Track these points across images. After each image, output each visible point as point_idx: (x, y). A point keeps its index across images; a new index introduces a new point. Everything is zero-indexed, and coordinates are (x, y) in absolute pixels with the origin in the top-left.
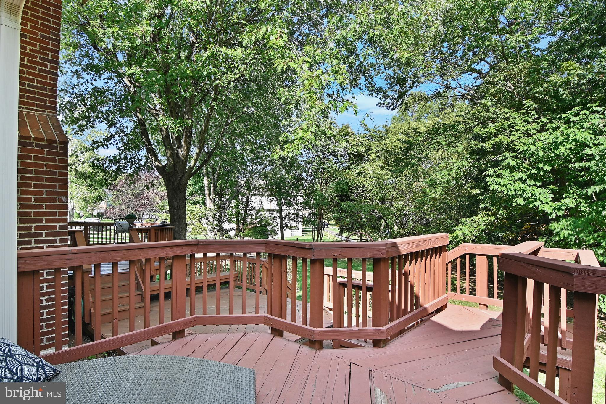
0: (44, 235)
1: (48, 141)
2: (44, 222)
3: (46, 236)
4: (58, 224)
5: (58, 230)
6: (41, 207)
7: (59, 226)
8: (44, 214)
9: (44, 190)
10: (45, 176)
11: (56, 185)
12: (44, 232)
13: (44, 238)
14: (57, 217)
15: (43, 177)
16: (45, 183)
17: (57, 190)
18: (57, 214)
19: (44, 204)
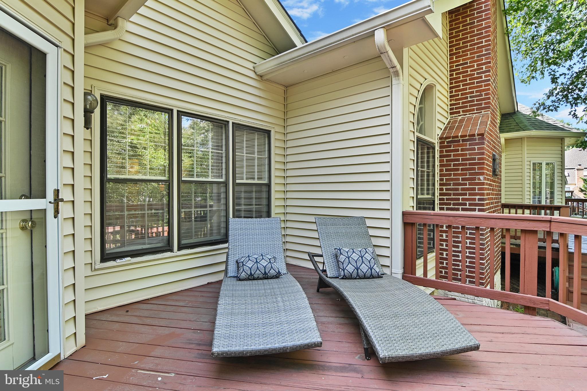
0: (468, 204)
1: (469, 136)
2: (468, 195)
3: (469, 206)
4: (477, 197)
5: (477, 202)
6: (466, 184)
7: (478, 198)
8: (468, 189)
9: (468, 172)
10: (468, 162)
11: (475, 168)
12: (467, 202)
13: (468, 207)
14: (477, 191)
15: (467, 163)
16: (468, 167)
17: (477, 171)
18: (477, 189)
19: (468, 182)
